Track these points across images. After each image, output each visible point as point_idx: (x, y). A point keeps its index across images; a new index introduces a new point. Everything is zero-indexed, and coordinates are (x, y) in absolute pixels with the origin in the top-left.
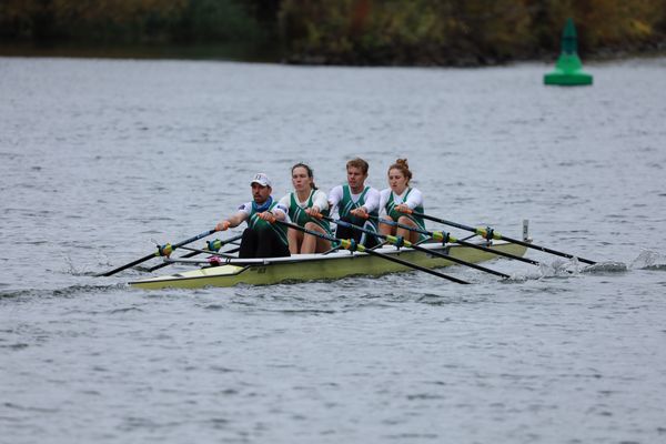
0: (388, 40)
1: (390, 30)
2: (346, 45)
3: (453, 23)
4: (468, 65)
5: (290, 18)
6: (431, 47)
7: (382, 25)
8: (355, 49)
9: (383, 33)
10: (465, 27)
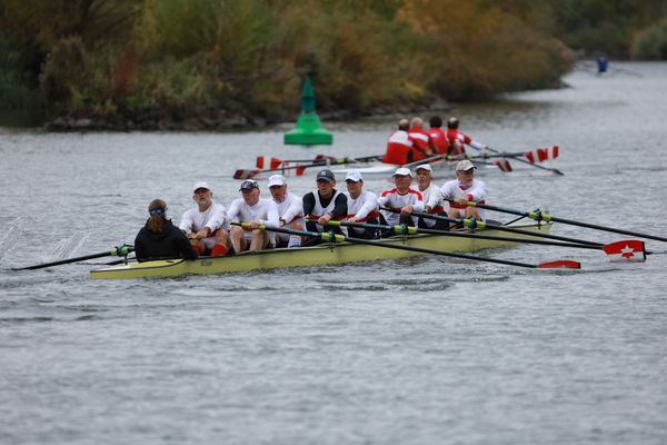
0: (153, 101)
1: (156, 92)
2: (111, 107)
3: (221, 85)
4: (238, 129)
5: (52, 81)
6: (198, 109)
7: (147, 86)
8: (119, 111)
9: (148, 95)
10: (231, 89)
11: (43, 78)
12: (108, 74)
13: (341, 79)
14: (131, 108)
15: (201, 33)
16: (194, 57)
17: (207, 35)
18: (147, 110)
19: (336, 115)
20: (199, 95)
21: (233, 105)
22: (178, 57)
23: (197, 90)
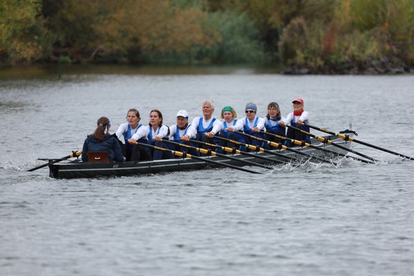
0: (347, 58)
1: (349, 52)
2: (320, 62)
3: (388, 47)
4: (398, 73)
5: (286, 46)
6: (374, 63)
7: (343, 49)
8: (325, 64)
9: (344, 54)
10: (395, 50)
11: (280, 44)
12: (319, 41)
14: (333, 61)
15: (376, 15)
16: (372, 30)
17: (381, 17)
18: (343, 63)
20: (375, 54)
21: (396, 60)
22: (362, 31)
23: (374, 51)
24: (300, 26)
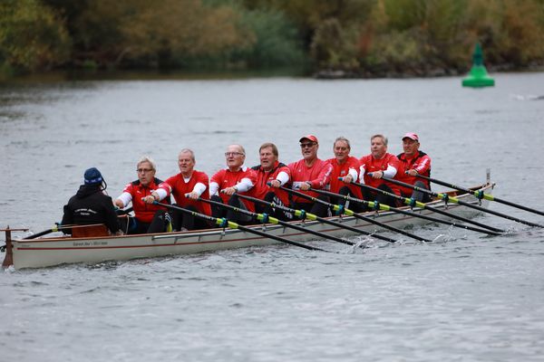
0: (384, 59)
1: (385, 53)
2: (356, 63)
3: (428, 48)
4: (439, 76)
5: (319, 48)
6: (413, 64)
7: (380, 50)
8: (361, 66)
9: (381, 55)
10: (435, 50)
11: (313, 45)
12: (354, 42)
13: (508, 43)
14: (369, 63)
15: (416, 14)
16: (411, 30)
17: (419, 15)
18: (380, 65)
19: (506, 66)
20: (413, 55)
21: (436, 61)
22: (400, 30)
23: (412, 52)
24: (334, 27)
